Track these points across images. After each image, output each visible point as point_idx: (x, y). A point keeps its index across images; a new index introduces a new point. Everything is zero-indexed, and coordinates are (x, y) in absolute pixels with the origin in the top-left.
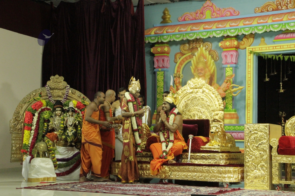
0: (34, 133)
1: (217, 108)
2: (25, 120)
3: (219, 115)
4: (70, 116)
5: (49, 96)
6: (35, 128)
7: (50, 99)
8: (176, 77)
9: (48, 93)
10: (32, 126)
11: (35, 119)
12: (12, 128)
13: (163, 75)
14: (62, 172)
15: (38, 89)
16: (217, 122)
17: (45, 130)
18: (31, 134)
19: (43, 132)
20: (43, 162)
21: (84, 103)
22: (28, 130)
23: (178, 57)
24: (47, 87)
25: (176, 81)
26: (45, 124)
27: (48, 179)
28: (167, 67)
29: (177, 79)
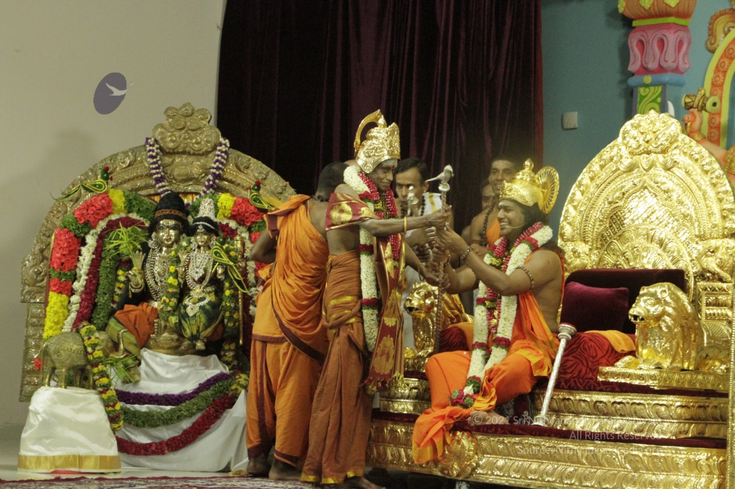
0: (80, 303)
1: (715, 226)
2: (53, 256)
3: (719, 254)
4: (199, 247)
5: (154, 177)
6: (86, 287)
7: (160, 187)
8: (692, 107)
9: (151, 166)
10: (75, 278)
11: (87, 255)
12: (29, 285)
13: (659, 100)
14: (157, 441)
15: (123, 153)
16: (713, 280)
17: (118, 295)
18: (69, 307)
19: (113, 302)
20: (66, 401)
21: (258, 205)
22: (61, 293)
23: (719, 28)
24: (151, 145)
25: (689, 124)
26: (120, 272)
27: (81, 459)
28: (677, 70)
29: (695, 117)
